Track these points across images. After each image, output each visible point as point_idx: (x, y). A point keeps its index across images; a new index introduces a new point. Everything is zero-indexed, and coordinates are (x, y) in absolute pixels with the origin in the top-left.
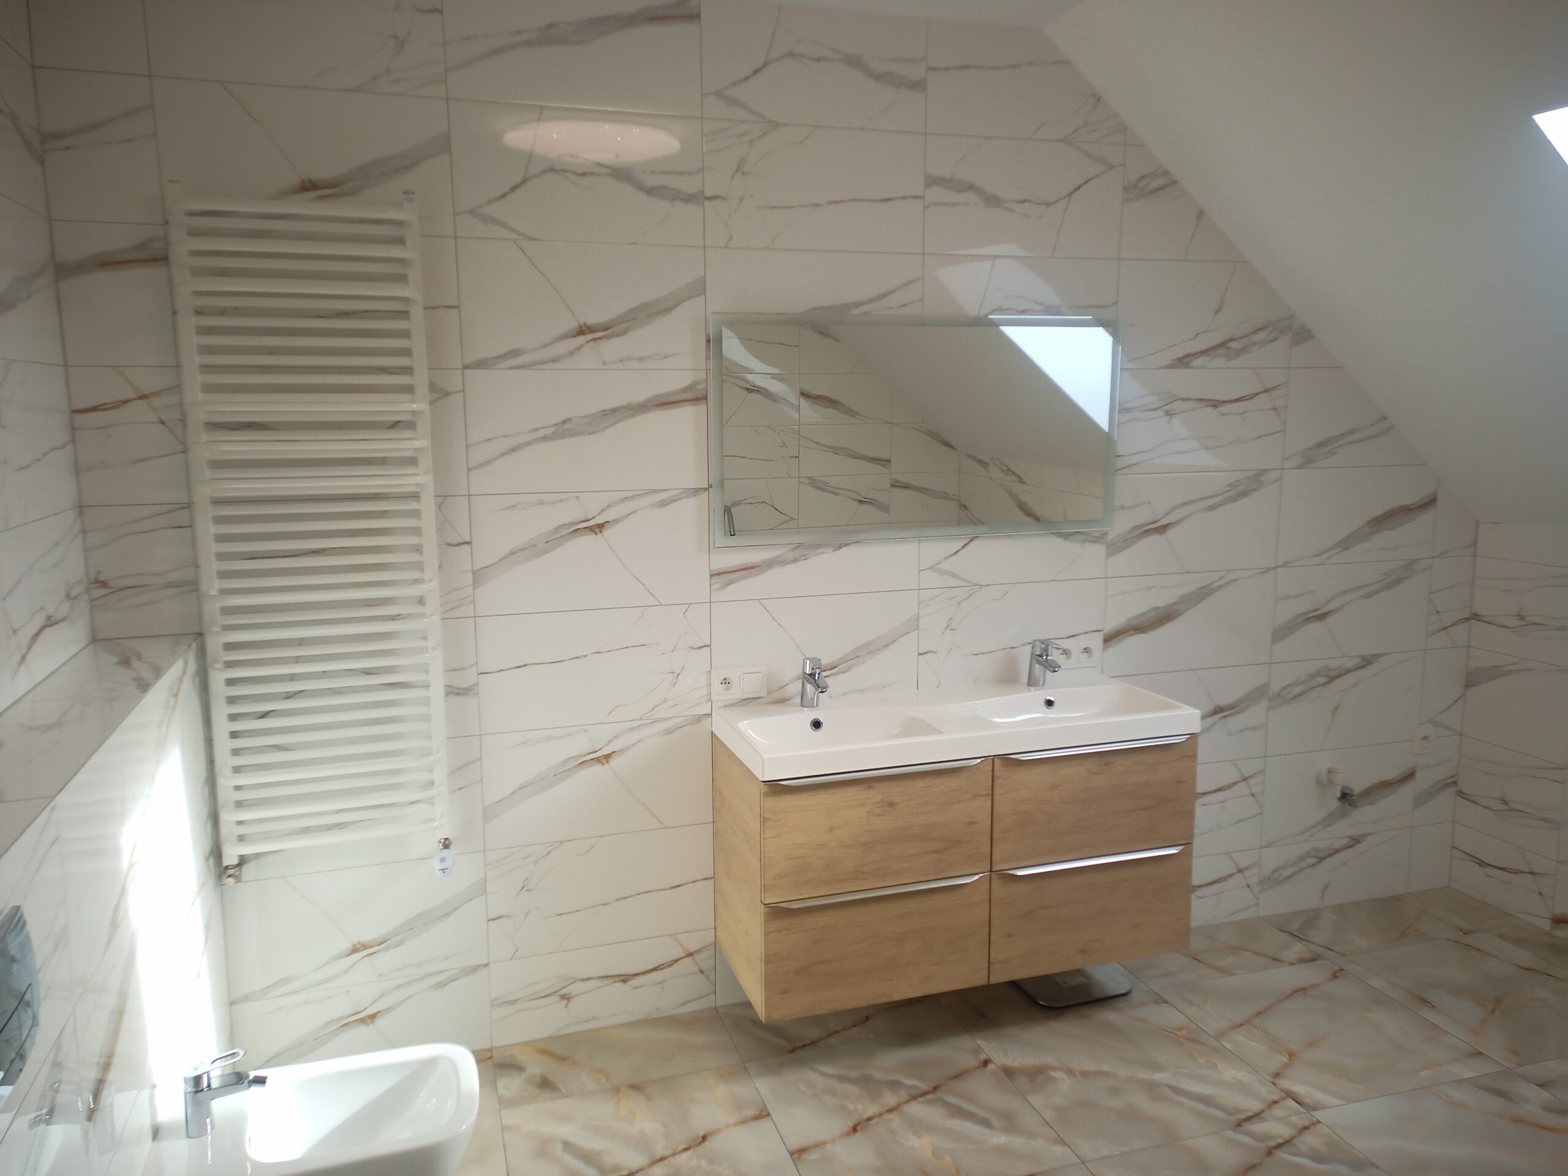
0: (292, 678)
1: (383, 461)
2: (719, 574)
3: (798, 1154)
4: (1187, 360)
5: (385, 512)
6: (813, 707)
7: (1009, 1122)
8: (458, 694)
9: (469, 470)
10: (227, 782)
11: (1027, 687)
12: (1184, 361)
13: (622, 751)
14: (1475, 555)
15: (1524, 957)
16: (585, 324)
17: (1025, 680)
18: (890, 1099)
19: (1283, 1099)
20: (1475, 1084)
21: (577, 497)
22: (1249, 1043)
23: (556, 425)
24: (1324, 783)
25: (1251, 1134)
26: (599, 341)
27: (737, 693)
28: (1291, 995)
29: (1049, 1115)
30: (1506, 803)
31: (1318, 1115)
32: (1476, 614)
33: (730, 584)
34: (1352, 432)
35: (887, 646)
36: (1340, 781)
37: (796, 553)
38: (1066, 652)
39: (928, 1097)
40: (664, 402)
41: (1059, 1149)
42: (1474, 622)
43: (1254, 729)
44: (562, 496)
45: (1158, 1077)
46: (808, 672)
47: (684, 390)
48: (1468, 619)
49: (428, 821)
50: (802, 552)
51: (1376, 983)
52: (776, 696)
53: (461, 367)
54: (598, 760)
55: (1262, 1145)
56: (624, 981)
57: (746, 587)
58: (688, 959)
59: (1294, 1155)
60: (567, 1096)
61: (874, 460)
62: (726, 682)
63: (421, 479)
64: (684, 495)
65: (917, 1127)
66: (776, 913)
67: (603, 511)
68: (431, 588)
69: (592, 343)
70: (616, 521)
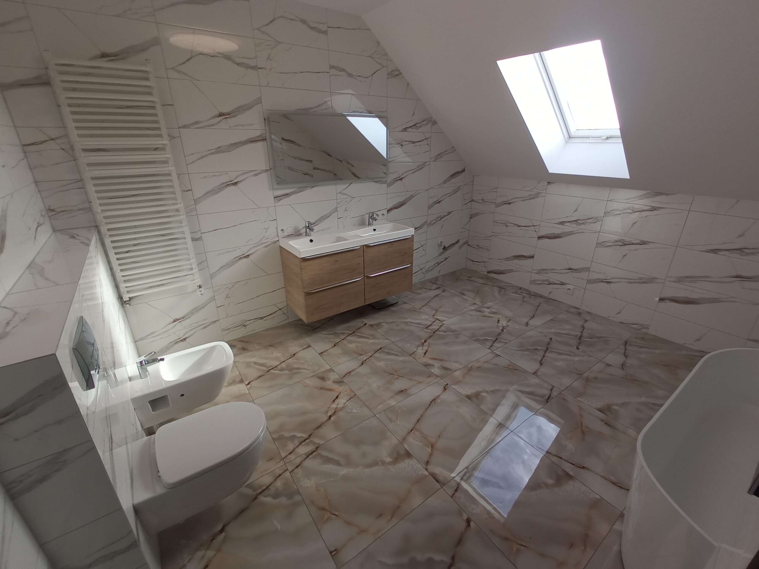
0: (135, 239)
1: (154, 162)
2: (277, 197)
3: (321, 354)
4: (406, 129)
5: (158, 180)
6: (309, 236)
7: (373, 337)
8: (195, 240)
9: (187, 165)
10: (119, 274)
11: (368, 226)
12: (405, 130)
13: (252, 254)
14: (473, 184)
15: (482, 281)
16: (221, 113)
17: (368, 224)
18: (343, 337)
19: (436, 320)
20: (476, 310)
21: (227, 174)
22: (426, 309)
23: (216, 149)
24: (440, 245)
25: (430, 329)
26: (227, 119)
27: (286, 233)
28: (435, 297)
29: (383, 334)
30: (478, 246)
31: (443, 322)
32: (473, 200)
33: (280, 200)
34: (446, 151)
35: (329, 217)
36: (443, 244)
37: (300, 189)
38: (377, 215)
39: (352, 335)
40: (252, 141)
41: (387, 341)
42: (472, 202)
43: (424, 233)
44: (221, 173)
45: (407, 320)
46: (307, 225)
47: (259, 136)
48: (471, 201)
49: (193, 280)
50: (301, 190)
51: (452, 291)
52: (298, 233)
53: (178, 128)
54: (245, 257)
55: (432, 331)
56: (262, 319)
57: (285, 201)
58: (280, 310)
59: (439, 332)
60: (251, 351)
61: (308, 161)
62: (282, 230)
63: (171, 168)
64: (262, 172)
65: (351, 342)
66: (308, 294)
67: (236, 178)
68: (181, 206)
69: (225, 119)
70: (241, 181)
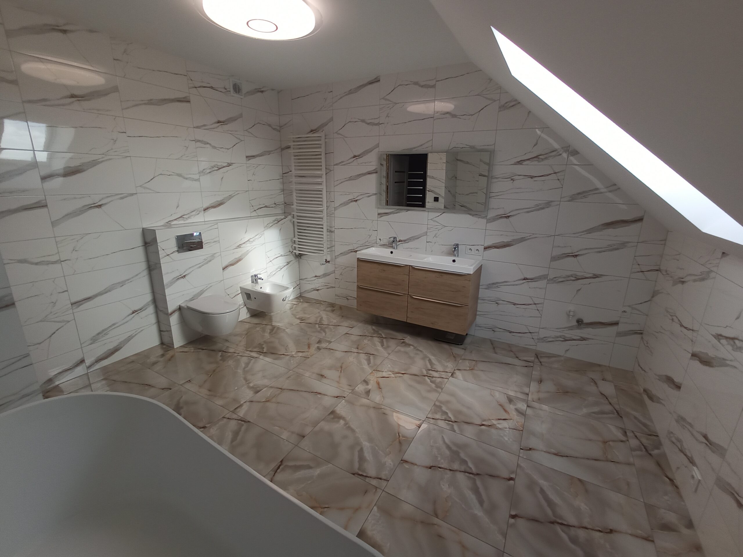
2: (380, 214)
3: (346, 334)
4: (521, 162)
6: (395, 249)
7: (387, 347)
8: (331, 232)
9: (333, 187)
13: (359, 250)
14: (665, 245)
16: (355, 155)
19: (450, 373)
21: (352, 194)
22: (467, 363)
23: (349, 178)
24: (569, 314)
25: (427, 372)
26: (357, 159)
27: (382, 243)
31: (451, 378)
33: (382, 217)
34: (596, 189)
35: (418, 238)
36: (577, 315)
37: (398, 211)
38: (471, 249)
39: (381, 338)
40: (369, 173)
42: (659, 272)
43: (541, 289)
44: (350, 193)
47: (373, 170)
53: (333, 165)
54: (354, 251)
55: (425, 374)
57: (385, 218)
62: (380, 239)
63: (323, 187)
64: (373, 195)
65: (370, 340)
67: (357, 197)
70: (359, 199)
